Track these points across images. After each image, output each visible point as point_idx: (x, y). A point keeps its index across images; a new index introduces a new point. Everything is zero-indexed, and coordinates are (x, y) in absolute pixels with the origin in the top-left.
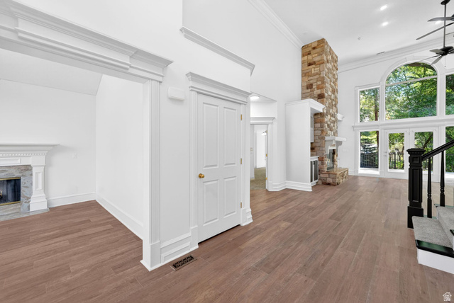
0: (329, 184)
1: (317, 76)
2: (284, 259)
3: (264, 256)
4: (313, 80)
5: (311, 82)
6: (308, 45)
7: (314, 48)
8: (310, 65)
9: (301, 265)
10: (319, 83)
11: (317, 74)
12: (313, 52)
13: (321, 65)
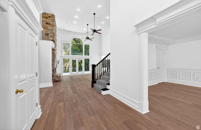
0: (57, 81)
1: (51, 31)
2: (80, 116)
3: (72, 122)
4: (49, 32)
5: (48, 33)
6: (46, 13)
7: (49, 17)
8: (47, 24)
9: (87, 114)
10: (52, 34)
11: (51, 30)
12: (48, 18)
13: (53, 27)
